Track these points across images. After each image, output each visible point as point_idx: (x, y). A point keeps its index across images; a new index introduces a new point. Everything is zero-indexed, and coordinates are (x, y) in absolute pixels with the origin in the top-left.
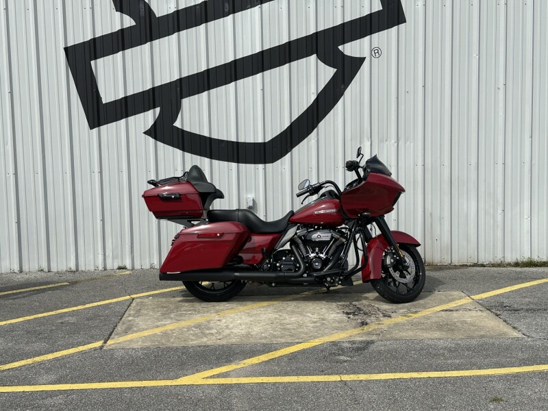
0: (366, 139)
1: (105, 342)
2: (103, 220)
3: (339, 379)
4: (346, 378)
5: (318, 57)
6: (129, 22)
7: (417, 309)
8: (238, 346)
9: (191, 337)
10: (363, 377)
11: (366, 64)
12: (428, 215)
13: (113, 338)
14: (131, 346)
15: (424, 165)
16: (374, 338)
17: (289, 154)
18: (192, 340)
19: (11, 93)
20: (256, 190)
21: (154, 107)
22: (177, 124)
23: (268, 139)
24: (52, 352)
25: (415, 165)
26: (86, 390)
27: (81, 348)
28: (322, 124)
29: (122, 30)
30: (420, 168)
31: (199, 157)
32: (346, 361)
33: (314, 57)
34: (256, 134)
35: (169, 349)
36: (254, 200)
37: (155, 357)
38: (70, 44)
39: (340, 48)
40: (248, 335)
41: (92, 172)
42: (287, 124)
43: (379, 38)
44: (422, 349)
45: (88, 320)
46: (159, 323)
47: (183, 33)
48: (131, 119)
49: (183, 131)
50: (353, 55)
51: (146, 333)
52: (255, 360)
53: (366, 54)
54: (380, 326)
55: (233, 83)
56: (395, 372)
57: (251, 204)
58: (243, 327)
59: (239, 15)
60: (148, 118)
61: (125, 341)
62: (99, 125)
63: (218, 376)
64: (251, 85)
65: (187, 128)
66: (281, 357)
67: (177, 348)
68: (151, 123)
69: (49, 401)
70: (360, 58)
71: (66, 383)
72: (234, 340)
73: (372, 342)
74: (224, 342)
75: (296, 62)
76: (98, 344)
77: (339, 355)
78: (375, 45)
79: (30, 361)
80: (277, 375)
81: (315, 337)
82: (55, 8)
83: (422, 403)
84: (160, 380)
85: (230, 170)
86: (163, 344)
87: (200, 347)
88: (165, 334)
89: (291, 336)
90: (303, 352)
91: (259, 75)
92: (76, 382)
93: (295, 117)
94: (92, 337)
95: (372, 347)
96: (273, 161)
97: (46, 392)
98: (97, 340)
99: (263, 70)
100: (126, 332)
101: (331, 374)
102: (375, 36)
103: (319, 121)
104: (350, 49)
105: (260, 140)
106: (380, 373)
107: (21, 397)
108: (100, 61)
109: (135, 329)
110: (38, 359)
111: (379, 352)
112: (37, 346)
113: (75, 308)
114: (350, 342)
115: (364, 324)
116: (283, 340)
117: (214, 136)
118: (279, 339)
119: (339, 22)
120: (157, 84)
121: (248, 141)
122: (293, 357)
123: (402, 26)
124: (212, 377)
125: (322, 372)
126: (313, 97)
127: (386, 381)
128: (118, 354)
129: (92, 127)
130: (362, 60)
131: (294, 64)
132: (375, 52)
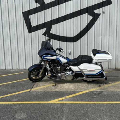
0: (100, 36)
1: (31, 90)
2: (32, 57)
3: (93, 103)
4: (95, 103)
5: (88, 14)
6: (38, 5)
7: (115, 82)
8: (66, 92)
9: (53, 88)
10: (100, 102)
11: (101, 15)
12: (117, 56)
13: (33, 88)
14: (38, 91)
15: (116, 43)
16: (103, 90)
17: (80, 40)
18: (54, 90)
19: (9, 24)
20: (71, 49)
21: (45, 28)
22: (51, 32)
23: (74, 36)
24: (17, 92)
25: (114, 42)
26: (25, 104)
27: (25, 91)
28: (88, 32)
29: (37, 8)
30: (115, 43)
31: (56, 41)
32: (95, 97)
33: (87, 14)
34: (71, 34)
35: (47, 92)
36: (70, 52)
37: (44, 94)
38: (24, 11)
39: (94, 11)
40: (68, 89)
41: (29, 44)
42: (79, 32)
43: (105, 8)
44: (116, 94)
45: (27, 83)
46: (45, 84)
47: (52, 8)
48: (39, 31)
49: (52, 34)
50: (98, 13)
51: (42, 87)
52: (70, 96)
53: (101, 13)
54: (104, 87)
55: (65, 21)
56: (109, 101)
57: (70, 53)
58: (67, 86)
59: (67, 3)
60: (43, 30)
61: (36, 89)
62: (31, 32)
63: (60, 101)
64: (70, 21)
65: (53, 33)
66: (77, 96)
67: (50, 92)
68: (44, 32)
69: (15, 107)
70: (99, 14)
71: (20, 101)
72: (65, 90)
73: (102, 92)
74: (62, 90)
75: (82, 15)
76: (29, 90)
77: (93, 95)
78: (103, 10)
79: (11, 94)
80: (76, 101)
81: (87, 90)
82: (20, 2)
83: (118, 112)
84: (44, 101)
85: (64, 44)
86: (46, 90)
87: (55, 91)
88: (47, 88)
89: (80, 89)
90: (83, 94)
91: (72, 19)
92: (22, 101)
93: (81, 30)
94: (28, 88)
95: (102, 93)
96: (75, 42)
97: (14, 104)
98: (29, 89)
99: (73, 17)
100: (37, 87)
101: (91, 101)
102: (104, 8)
103: (88, 31)
104: (97, 11)
105: (72, 36)
106: (105, 101)
107: (8, 105)
108: (31, 16)
109: (39, 86)
110: (13, 94)
111: (105, 95)
112: (14, 90)
113: (24, 80)
114: (96, 91)
115: (100, 86)
116: (78, 90)
117: (60, 35)
118: (77, 90)
119: (94, 4)
120: (46, 21)
121: (69, 36)
122: (80, 96)
123: (111, 5)
124: (58, 101)
125: (89, 101)
126: (86, 25)
127: (107, 104)
128: (34, 93)
129: (29, 33)
130: (100, 14)
131: (81, 16)
132: (104, 12)
